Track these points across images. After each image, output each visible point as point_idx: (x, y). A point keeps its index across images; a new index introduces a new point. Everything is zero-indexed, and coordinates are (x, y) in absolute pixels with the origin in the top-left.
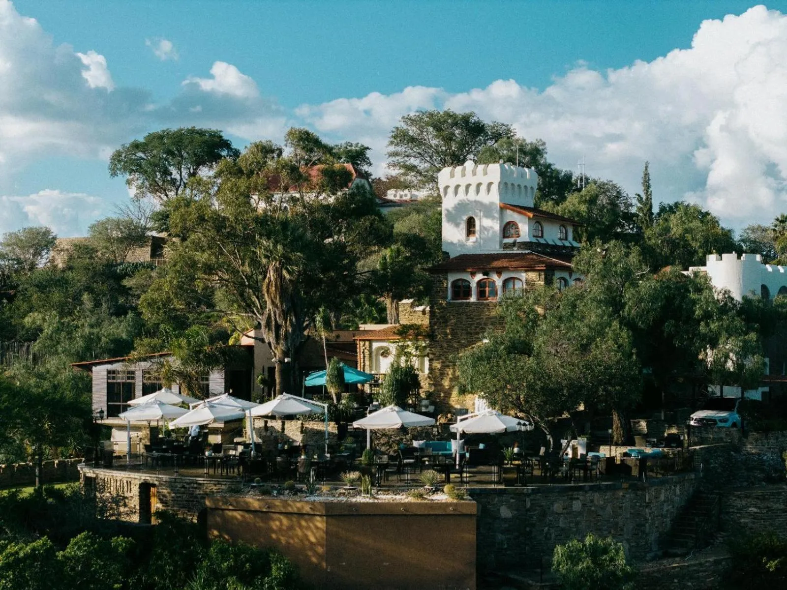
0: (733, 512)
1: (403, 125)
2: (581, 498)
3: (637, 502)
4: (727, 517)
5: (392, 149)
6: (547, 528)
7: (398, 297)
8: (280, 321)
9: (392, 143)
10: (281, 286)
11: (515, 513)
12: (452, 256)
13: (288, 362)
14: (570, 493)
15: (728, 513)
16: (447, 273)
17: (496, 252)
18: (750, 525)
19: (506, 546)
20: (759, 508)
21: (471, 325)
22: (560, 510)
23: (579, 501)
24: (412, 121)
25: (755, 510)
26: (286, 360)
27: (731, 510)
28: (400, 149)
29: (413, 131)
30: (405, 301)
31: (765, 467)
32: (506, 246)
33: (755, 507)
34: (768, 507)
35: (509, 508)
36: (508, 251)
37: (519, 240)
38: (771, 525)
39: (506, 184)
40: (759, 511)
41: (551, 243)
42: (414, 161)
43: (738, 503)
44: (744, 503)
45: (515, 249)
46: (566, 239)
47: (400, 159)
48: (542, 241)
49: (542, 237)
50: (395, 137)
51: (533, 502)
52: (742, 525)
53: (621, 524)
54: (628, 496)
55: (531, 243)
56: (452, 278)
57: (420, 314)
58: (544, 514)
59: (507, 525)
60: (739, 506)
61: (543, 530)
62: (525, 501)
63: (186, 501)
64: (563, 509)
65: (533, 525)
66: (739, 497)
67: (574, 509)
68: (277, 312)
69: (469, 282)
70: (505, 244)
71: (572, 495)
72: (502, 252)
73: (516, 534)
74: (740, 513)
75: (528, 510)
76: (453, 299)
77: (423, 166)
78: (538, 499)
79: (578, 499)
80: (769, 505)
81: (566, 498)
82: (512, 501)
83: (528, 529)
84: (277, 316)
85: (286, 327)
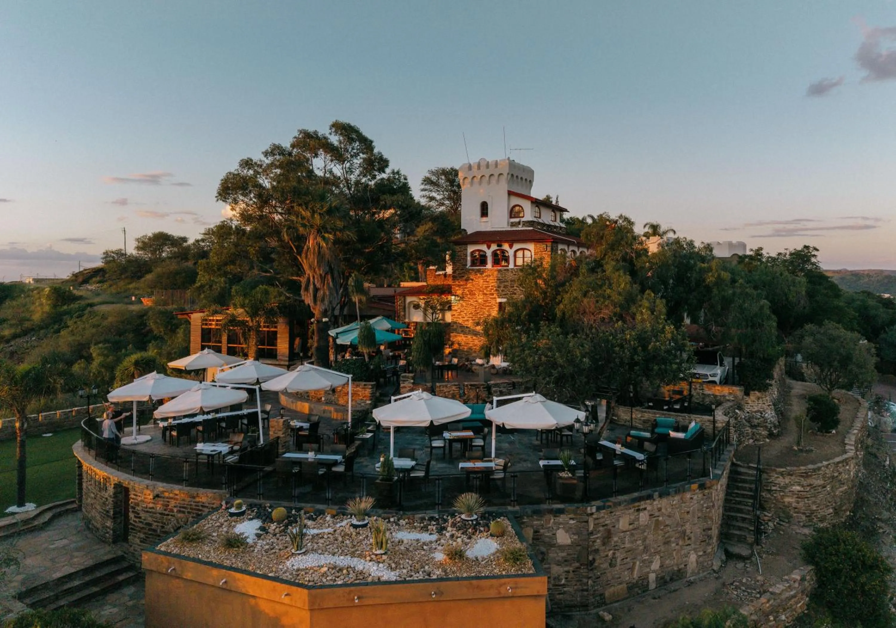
0: (776, 490)
1: (428, 175)
2: (649, 508)
3: (705, 503)
4: (769, 496)
5: (423, 187)
6: (611, 552)
7: (427, 264)
8: (318, 285)
9: (422, 184)
10: (319, 252)
11: (576, 537)
12: (469, 232)
13: (326, 322)
14: (637, 504)
15: (770, 491)
16: (467, 244)
17: (504, 229)
18: (794, 505)
19: (563, 582)
20: (803, 486)
21: (487, 287)
22: (627, 527)
23: (646, 512)
24: (432, 173)
25: (798, 488)
26: (324, 320)
27: (774, 488)
28: (427, 187)
29: (434, 178)
30: (431, 268)
31: (767, 424)
32: (513, 225)
33: (799, 485)
34: (811, 485)
35: (567, 532)
36: (514, 229)
37: (523, 219)
38: (814, 503)
39: (512, 175)
40: (802, 489)
41: (547, 223)
42: (434, 194)
43: (781, 481)
44: (787, 481)
45: (520, 226)
46: (555, 221)
47: (427, 193)
48: (540, 221)
49: (540, 218)
50: (424, 181)
51: (597, 522)
52: (786, 504)
53: (688, 532)
54: (695, 497)
55: (532, 221)
56: (471, 249)
57: (443, 276)
58: (608, 535)
59: (564, 554)
60: (782, 484)
61: (607, 556)
62: (587, 522)
63: (160, 514)
64: (630, 524)
65: (597, 551)
66: (782, 474)
67: (641, 523)
68: (316, 277)
69: (485, 252)
70: (512, 223)
71: (639, 506)
72: (509, 229)
73: (577, 564)
74: (783, 492)
75: (592, 533)
76: (471, 266)
77: (438, 197)
78: (603, 517)
79: (645, 509)
80: (812, 483)
81: (632, 510)
82: (572, 522)
83: (591, 558)
84: (316, 280)
85: (324, 290)
